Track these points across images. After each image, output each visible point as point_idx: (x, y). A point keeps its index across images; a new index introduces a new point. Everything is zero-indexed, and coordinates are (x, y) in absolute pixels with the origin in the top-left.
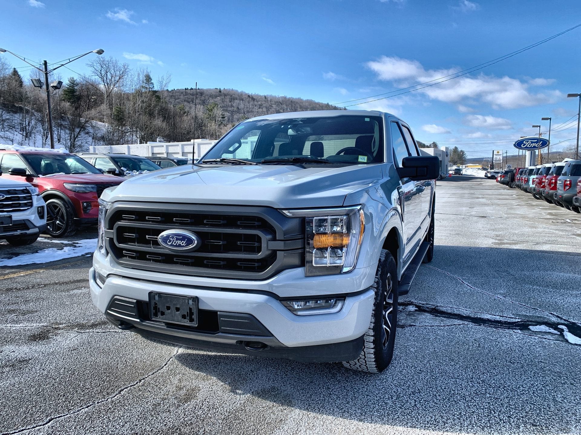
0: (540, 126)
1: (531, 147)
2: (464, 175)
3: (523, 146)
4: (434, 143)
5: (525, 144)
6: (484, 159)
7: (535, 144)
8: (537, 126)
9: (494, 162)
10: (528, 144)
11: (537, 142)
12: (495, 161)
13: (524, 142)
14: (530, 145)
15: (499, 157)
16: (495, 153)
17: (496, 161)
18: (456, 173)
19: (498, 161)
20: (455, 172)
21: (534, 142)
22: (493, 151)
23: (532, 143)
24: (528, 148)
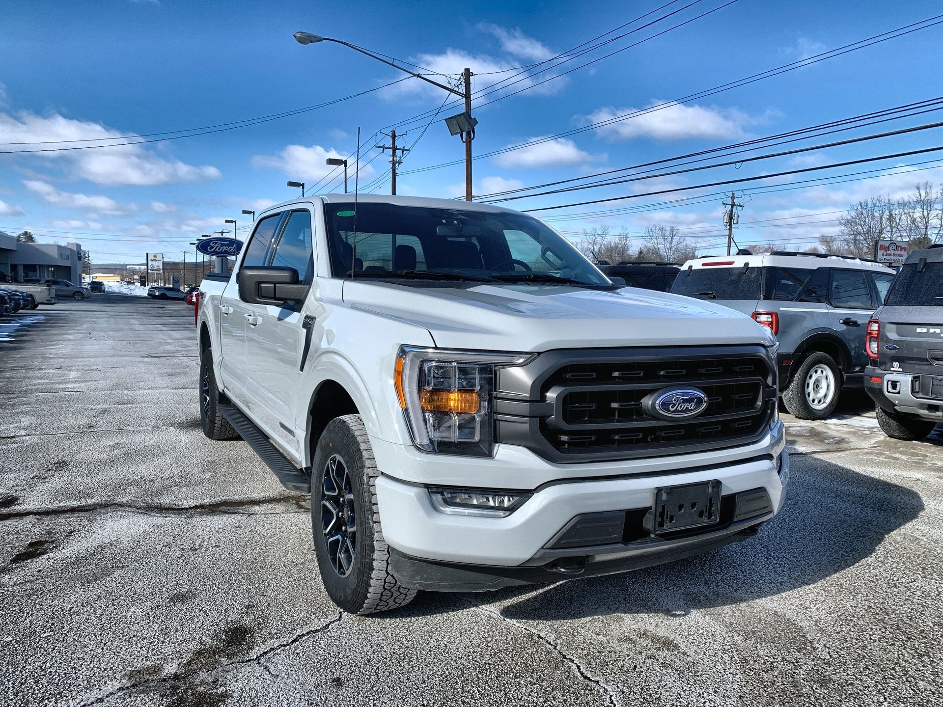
0: (235, 222)
1: (221, 252)
2: (108, 292)
3: (210, 249)
4: (26, 233)
5: (212, 247)
6: (128, 267)
7: (227, 247)
8: (231, 222)
9: (149, 271)
10: (217, 247)
11: (228, 245)
12: (151, 270)
13: (211, 244)
14: (219, 249)
15: (157, 264)
16: (151, 257)
17: (153, 270)
18: (93, 289)
19: (155, 270)
20: (91, 287)
21: (226, 245)
22: (147, 254)
23: (222, 245)
24: (217, 252)
